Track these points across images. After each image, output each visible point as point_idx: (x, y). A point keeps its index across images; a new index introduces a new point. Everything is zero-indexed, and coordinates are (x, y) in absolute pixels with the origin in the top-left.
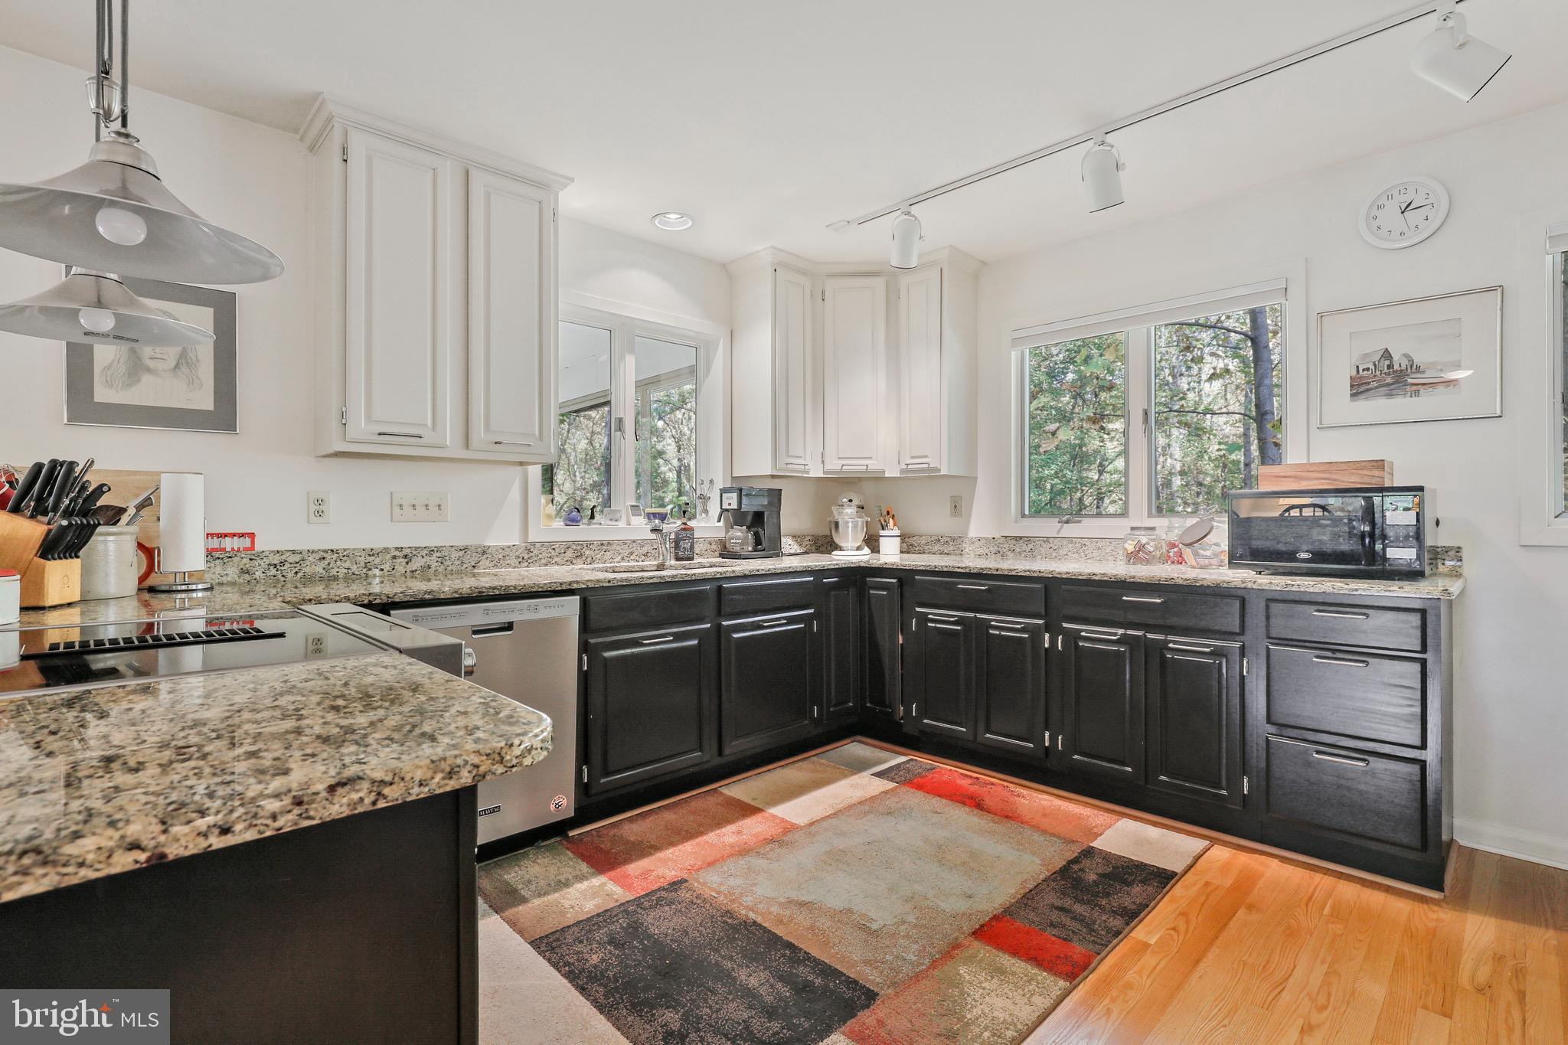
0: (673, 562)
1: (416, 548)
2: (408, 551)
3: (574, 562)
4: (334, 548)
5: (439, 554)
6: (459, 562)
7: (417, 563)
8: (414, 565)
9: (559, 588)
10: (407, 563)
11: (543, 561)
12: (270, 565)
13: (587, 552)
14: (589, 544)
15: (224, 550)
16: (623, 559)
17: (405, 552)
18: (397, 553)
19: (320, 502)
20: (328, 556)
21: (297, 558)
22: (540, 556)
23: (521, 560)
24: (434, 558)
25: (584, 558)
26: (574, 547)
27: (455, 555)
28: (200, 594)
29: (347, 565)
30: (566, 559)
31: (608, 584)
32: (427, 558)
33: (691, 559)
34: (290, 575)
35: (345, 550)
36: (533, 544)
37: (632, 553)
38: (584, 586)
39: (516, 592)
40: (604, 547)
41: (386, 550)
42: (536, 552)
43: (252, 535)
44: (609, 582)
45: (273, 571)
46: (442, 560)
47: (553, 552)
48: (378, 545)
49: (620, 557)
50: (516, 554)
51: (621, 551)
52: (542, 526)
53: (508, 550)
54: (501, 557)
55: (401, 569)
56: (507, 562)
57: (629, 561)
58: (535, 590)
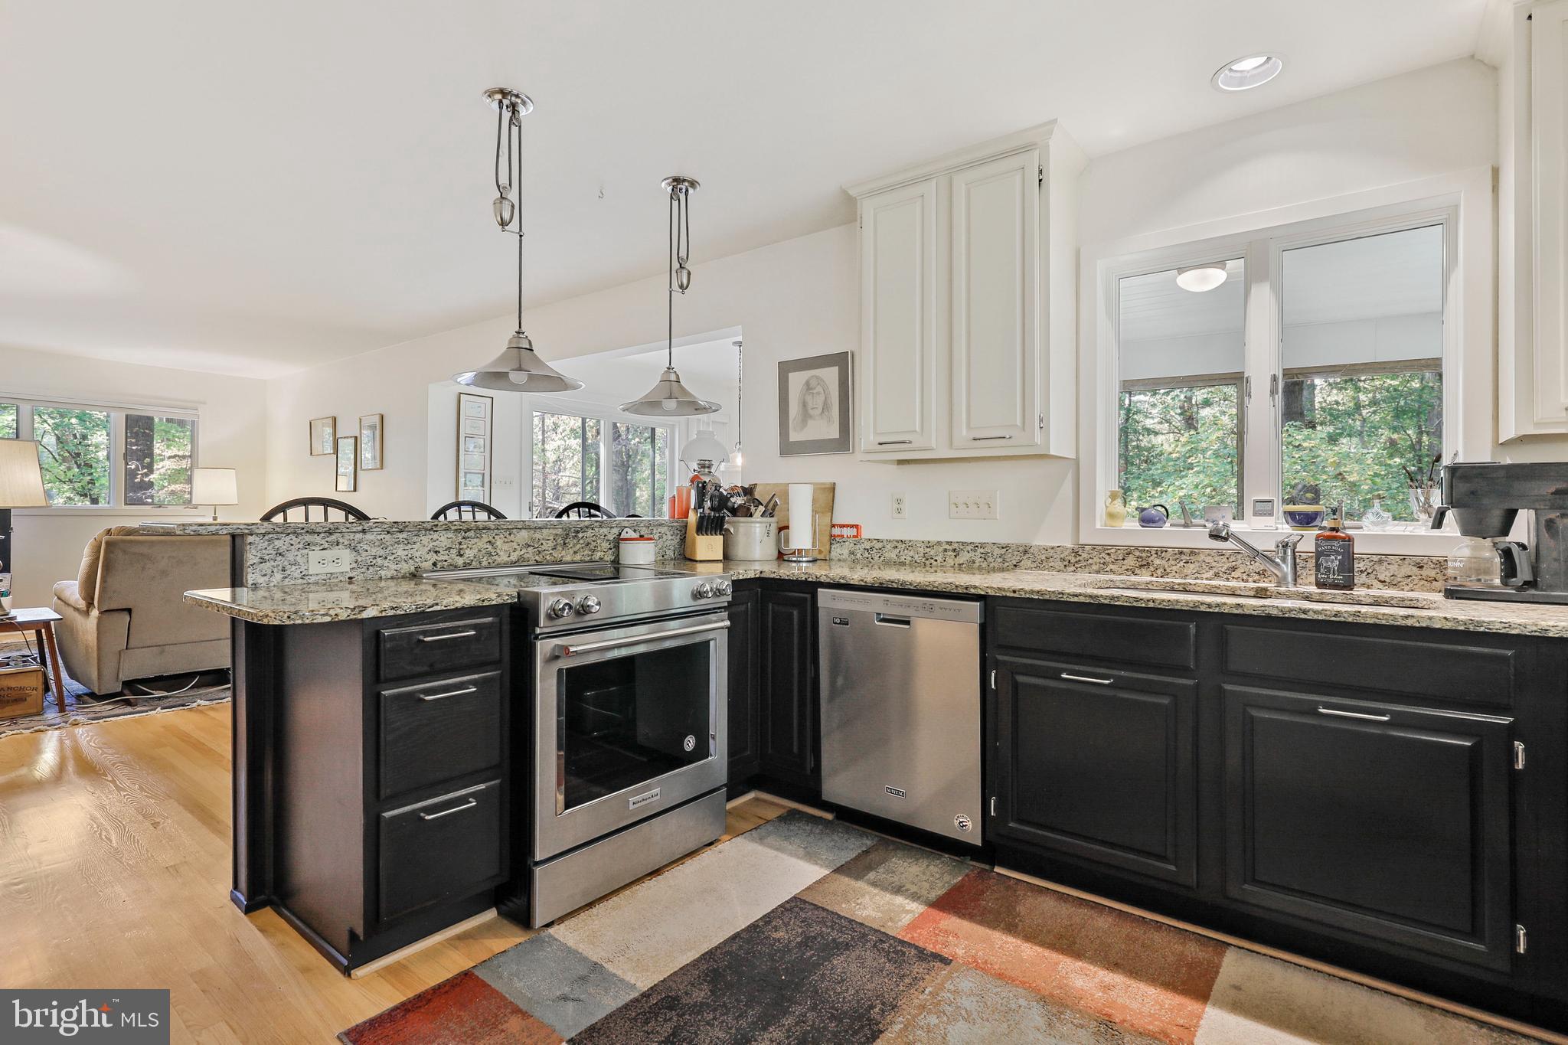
0: (1313, 589)
1: (963, 543)
3: (1137, 571)
4: (903, 539)
5: (982, 551)
6: (1001, 560)
7: (964, 558)
8: (961, 560)
9: (955, 591)
10: (956, 556)
11: (1094, 567)
12: (865, 549)
13: (1157, 562)
14: (1161, 551)
15: (842, 536)
16: (1217, 575)
17: (955, 546)
18: (948, 547)
19: (899, 501)
20: (899, 545)
21: (880, 545)
22: (1090, 561)
23: (1066, 563)
24: (978, 553)
25: (1152, 569)
26: (1137, 553)
27: (997, 552)
28: (804, 564)
29: (911, 554)
30: (1124, 567)
31: (1012, 595)
32: (972, 554)
33: (1349, 585)
34: (876, 558)
35: (910, 541)
36: (1083, 547)
37: (1234, 569)
38: (983, 593)
39: (912, 588)
40: (1183, 557)
41: (939, 543)
43: (857, 526)
44: (1014, 592)
45: (866, 555)
46: (985, 556)
47: (1107, 557)
48: (933, 539)
49: (1211, 572)
50: (1062, 556)
51: (1214, 564)
52: (1098, 526)
53: (1052, 551)
54: (1044, 558)
55: (950, 562)
56: (1050, 564)
57: (1228, 579)
58: (929, 589)
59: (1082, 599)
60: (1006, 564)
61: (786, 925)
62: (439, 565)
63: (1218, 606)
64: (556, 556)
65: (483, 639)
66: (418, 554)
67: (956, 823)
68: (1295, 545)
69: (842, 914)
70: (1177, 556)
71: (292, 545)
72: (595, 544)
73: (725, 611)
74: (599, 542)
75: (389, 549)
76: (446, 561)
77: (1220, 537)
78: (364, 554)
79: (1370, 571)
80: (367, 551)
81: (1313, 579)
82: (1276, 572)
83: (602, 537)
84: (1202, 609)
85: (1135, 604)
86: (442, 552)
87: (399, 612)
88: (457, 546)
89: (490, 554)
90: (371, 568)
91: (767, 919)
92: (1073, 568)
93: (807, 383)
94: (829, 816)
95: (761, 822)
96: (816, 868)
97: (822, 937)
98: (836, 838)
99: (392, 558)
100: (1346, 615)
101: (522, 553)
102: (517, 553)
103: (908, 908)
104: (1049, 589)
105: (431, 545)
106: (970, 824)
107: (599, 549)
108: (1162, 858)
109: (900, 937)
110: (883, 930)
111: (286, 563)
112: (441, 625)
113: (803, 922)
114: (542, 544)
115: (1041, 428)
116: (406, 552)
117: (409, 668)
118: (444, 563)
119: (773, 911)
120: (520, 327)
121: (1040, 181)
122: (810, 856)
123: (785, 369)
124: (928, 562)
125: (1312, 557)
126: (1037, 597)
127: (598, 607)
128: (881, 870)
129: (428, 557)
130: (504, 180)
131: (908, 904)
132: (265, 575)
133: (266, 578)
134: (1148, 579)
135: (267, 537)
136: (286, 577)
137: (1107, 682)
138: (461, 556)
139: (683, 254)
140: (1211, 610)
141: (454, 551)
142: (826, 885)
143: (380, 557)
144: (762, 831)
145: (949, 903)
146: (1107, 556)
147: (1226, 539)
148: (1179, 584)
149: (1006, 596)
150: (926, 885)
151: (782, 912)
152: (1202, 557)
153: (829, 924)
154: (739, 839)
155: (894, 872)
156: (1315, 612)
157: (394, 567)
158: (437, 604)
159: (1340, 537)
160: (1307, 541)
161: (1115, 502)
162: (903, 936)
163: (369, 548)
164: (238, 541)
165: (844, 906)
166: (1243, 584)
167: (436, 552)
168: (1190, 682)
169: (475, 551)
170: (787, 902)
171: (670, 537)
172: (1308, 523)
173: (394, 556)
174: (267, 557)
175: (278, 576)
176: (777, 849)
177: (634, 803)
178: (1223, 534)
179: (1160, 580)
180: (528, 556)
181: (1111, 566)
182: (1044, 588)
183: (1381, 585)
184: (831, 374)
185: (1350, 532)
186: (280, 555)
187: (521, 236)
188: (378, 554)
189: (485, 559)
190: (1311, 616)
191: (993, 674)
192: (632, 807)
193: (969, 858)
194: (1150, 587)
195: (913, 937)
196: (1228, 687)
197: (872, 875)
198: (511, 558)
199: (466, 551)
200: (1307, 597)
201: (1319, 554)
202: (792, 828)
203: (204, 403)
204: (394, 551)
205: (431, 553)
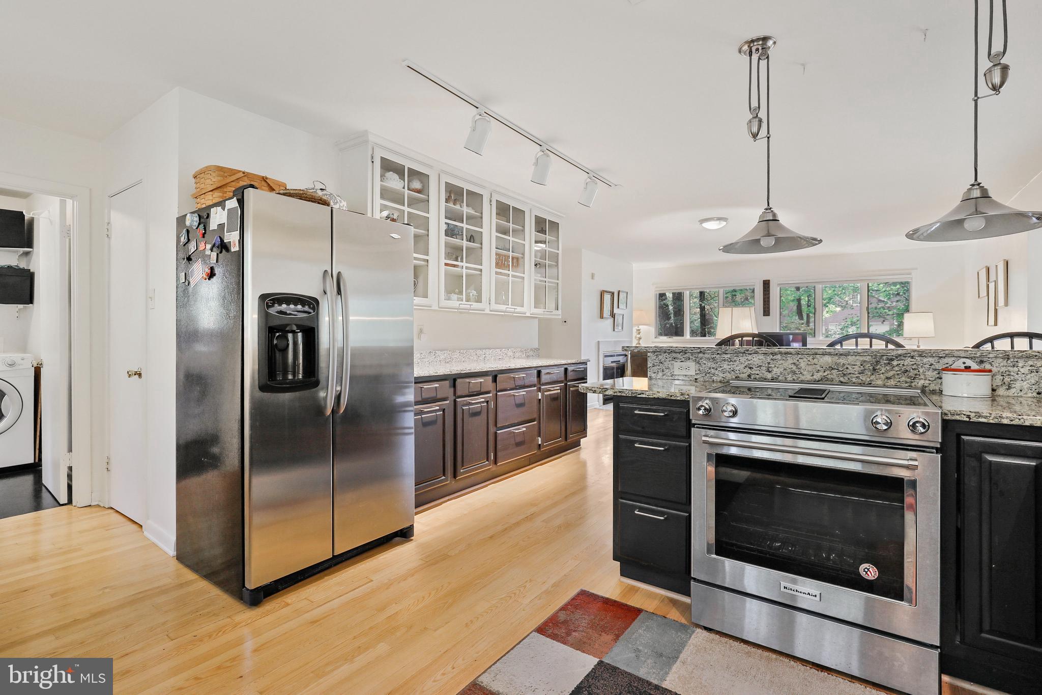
62: (752, 377)
64: (864, 379)
65: (674, 420)
66: (737, 368)
71: (667, 358)
72: (916, 372)
73: (937, 453)
74: (921, 370)
75: (718, 364)
76: (758, 374)
78: (704, 366)
80: (705, 364)
83: (927, 366)
86: (755, 369)
88: (767, 365)
89: (794, 373)
90: (708, 375)
99: (720, 369)
101: (825, 374)
102: (820, 374)
105: (746, 363)
107: (922, 377)
111: (664, 368)
114: (847, 368)
116: (729, 367)
118: (757, 376)
120: (768, 205)
129: (745, 371)
133: (655, 374)
135: (655, 354)
136: (664, 375)
138: (770, 372)
141: (764, 368)
143: (713, 368)
157: (722, 375)
158: (643, 394)
163: (706, 363)
167: (750, 368)
169: (781, 370)
173: (722, 368)
174: (655, 364)
175: (660, 374)
177: (785, 587)
180: (832, 376)
186: (661, 363)
187: (768, 138)
188: (712, 366)
192: (782, 589)
198: (814, 377)
199: (774, 369)
204: (722, 366)
205: (747, 368)
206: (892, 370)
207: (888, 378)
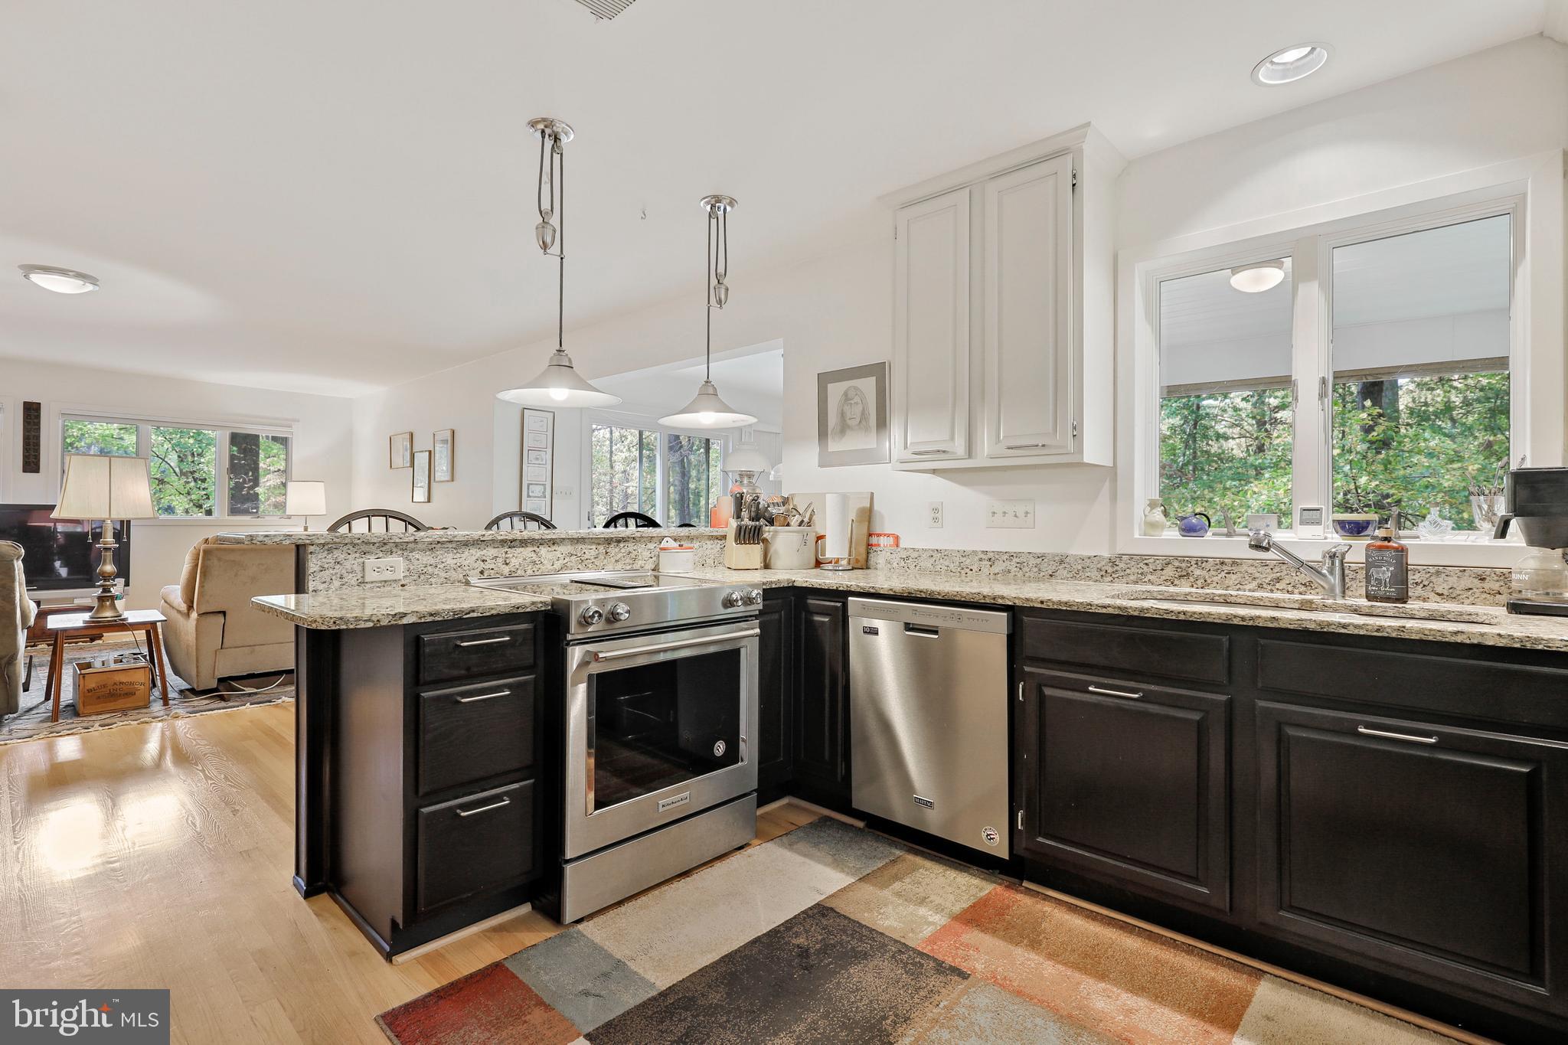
0: (1363, 602)
1: (999, 553)
2: (992, 554)
3: (1176, 582)
4: (939, 548)
5: (1018, 560)
6: (1037, 569)
7: (999, 567)
8: (996, 569)
9: (983, 601)
10: (991, 566)
11: (1132, 578)
12: (901, 558)
13: (1198, 572)
14: (1201, 561)
15: (880, 545)
16: (1260, 586)
18: (983, 556)
19: (936, 511)
20: (935, 554)
21: (915, 554)
22: (1128, 571)
23: (1103, 573)
24: (1013, 563)
25: (1192, 579)
26: (1177, 564)
27: (1033, 561)
28: (838, 574)
29: (947, 563)
30: (1164, 578)
31: (1040, 606)
32: (1008, 563)
33: (1403, 599)
34: (912, 567)
35: (946, 550)
36: (1120, 556)
37: (1278, 580)
38: (1010, 604)
39: (940, 597)
40: (1225, 567)
41: (975, 552)
42: (1122, 565)
43: (895, 536)
44: (1042, 602)
45: (902, 563)
46: (1020, 566)
47: (1145, 567)
48: (969, 548)
49: (1254, 584)
50: (1099, 566)
51: (1257, 575)
52: (1137, 536)
53: (1089, 561)
54: (1080, 568)
55: (985, 571)
56: (1087, 575)
57: (1272, 591)
58: (957, 599)
59: (1110, 611)
60: (1042, 574)
61: (807, 931)
62: (485, 573)
63: (1252, 619)
64: (597, 564)
65: (517, 644)
66: (466, 563)
67: (984, 835)
68: (1343, 555)
69: (864, 923)
70: (1218, 567)
71: (349, 554)
72: (635, 553)
73: (756, 619)
75: (439, 558)
76: (492, 569)
77: (1260, 547)
78: (416, 562)
79: (1426, 583)
80: (418, 560)
81: (1363, 591)
82: (1322, 583)
84: (1235, 623)
85: (1165, 616)
86: (489, 561)
87: (437, 619)
88: (504, 555)
89: (534, 563)
90: (422, 577)
91: (789, 925)
92: (1110, 579)
93: (846, 394)
94: (860, 824)
95: (794, 827)
96: (841, 876)
97: (841, 944)
98: (864, 846)
99: (442, 566)
100: (1389, 631)
101: (565, 561)
102: (560, 561)
103: (931, 919)
104: (1077, 601)
105: (478, 555)
106: (997, 837)
107: (640, 557)
108: (1194, 879)
109: (920, 949)
110: (903, 940)
111: (344, 571)
112: (478, 631)
113: (824, 929)
114: (584, 553)
115: (1074, 436)
116: (455, 561)
117: (446, 671)
118: (490, 571)
119: (795, 917)
120: (561, 346)
121: (1074, 185)
122: (837, 864)
123: (825, 380)
124: (963, 572)
125: (1362, 568)
126: (1065, 608)
127: (627, 615)
128: (908, 880)
129: (476, 565)
130: (546, 205)
131: (931, 915)
132: (325, 582)
133: (326, 585)
134: (1188, 590)
135: (326, 547)
136: (343, 585)
137: (1136, 696)
138: (507, 564)
139: (721, 270)
140: (1245, 623)
141: (500, 560)
142: (851, 893)
143: (430, 565)
144: (793, 838)
145: (974, 917)
146: (1144, 565)
147: (1267, 549)
148: (1220, 596)
149: (1034, 607)
150: (952, 897)
151: (805, 918)
152: (1244, 568)
153: (849, 932)
154: (769, 845)
155: (920, 883)
156: (1356, 626)
157: (443, 575)
158: (473, 611)
159: (1393, 548)
160: (1357, 550)
161: (1154, 511)
162: (923, 948)
163: (420, 558)
164: (301, 550)
165: (866, 915)
166: (1288, 596)
167: (483, 561)
168: (1224, 698)
169: (521, 560)
170: (810, 909)
171: (710, 547)
172: (1359, 532)
173: (443, 564)
174: (326, 566)
175: (337, 583)
176: (805, 856)
177: (663, 806)
178: (1264, 544)
179: (1200, 591)
180: (570, 564)
181: (1149, 577)
182: (1072, 599)
183: (1438, 598)
184: (868, 385)
185: (1403, 542)
186: (338, 563)
187: (562, 258)
188: (429, 563)
189: (530, 567)
190: (1351, 631)
191: (1021, 686)
192: (661, 809)
193: (998, 871)
194: (1189, 598)
195: (933, 949)
196: (1261, 703)
197: (897, 886)
198: (554, 566)
199: (511, 560)
200: (1356, 610)
201: (1369, 565)
202: (822, 834)
203: (298, 421)
204: (444, 560)
205: (479, 562)
206: (620, 551)
207: (617, 561)
